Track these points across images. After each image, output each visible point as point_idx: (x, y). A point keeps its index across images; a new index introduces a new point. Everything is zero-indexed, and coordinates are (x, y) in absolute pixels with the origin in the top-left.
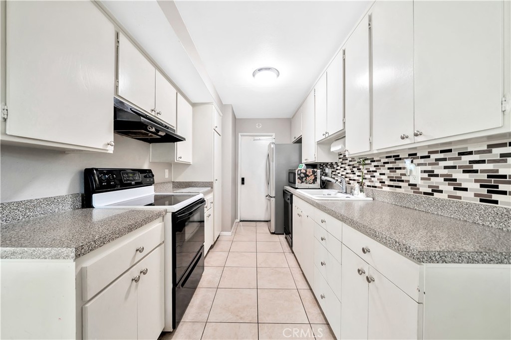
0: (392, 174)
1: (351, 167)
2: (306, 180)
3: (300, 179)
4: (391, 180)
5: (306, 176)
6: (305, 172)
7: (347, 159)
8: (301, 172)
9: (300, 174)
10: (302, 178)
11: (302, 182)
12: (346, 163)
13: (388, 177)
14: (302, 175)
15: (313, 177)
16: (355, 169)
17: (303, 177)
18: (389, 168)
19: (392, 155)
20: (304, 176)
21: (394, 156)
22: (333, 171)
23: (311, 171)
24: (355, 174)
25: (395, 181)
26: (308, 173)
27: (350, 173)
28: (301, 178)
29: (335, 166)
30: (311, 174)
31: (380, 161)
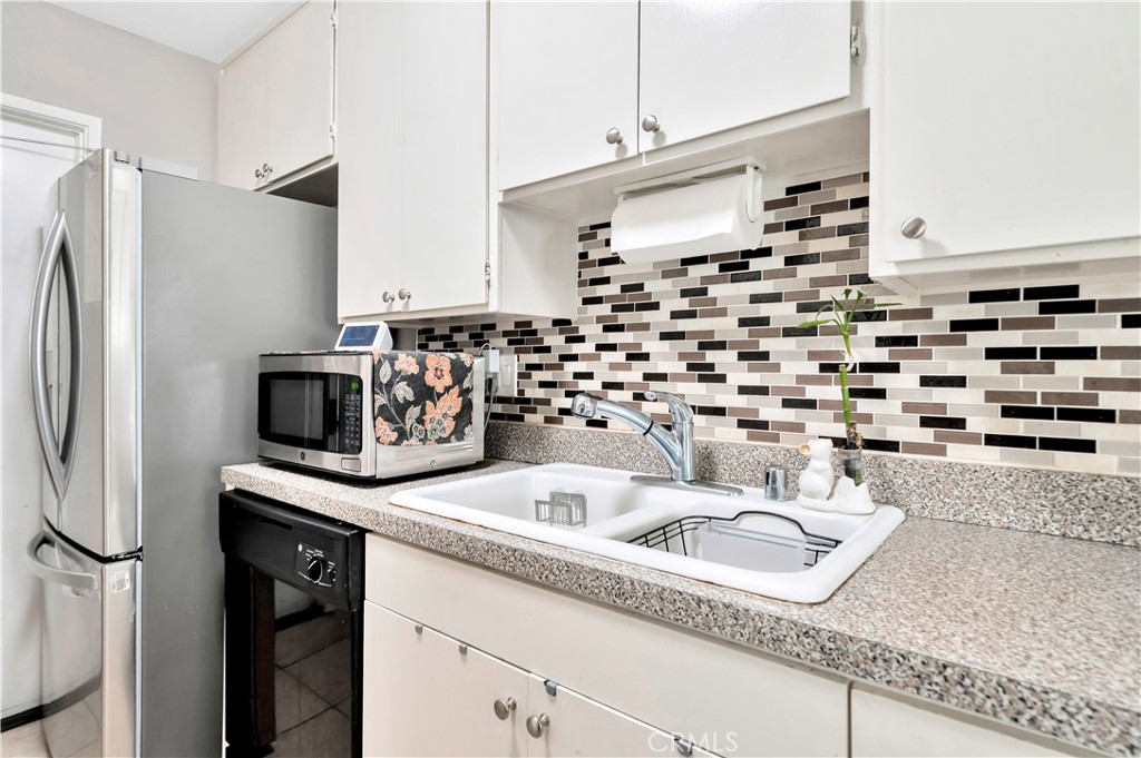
0: (1021, 383)
1: (691, 346)
2: (420, 421)
3: (389, 419)
4: (1008, 412)
5: (425, 394)
6: (414, 369)
7: (655, 306)
8: (395, 374)
9: (390, 385)
10: (402, 408)
11: (403, 436)
12: (645, 327)
13: (991, 396)
14: (403, 391)
15: (452, 403)
16: (722, 360)
17: (408, 404)
18: (992, 353)
19: (1022, 284)
20: (411, 397)
21: (1031, 294)
22: (530, 367)
23: (447, 367)
24: (721, 379)
25: (1045, 414)
26: (430, 379)
27: (678, 378)
28: (393, 413)
29: (555, 341)
30: (448, 380)
31: (926, 314)
